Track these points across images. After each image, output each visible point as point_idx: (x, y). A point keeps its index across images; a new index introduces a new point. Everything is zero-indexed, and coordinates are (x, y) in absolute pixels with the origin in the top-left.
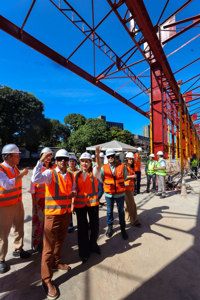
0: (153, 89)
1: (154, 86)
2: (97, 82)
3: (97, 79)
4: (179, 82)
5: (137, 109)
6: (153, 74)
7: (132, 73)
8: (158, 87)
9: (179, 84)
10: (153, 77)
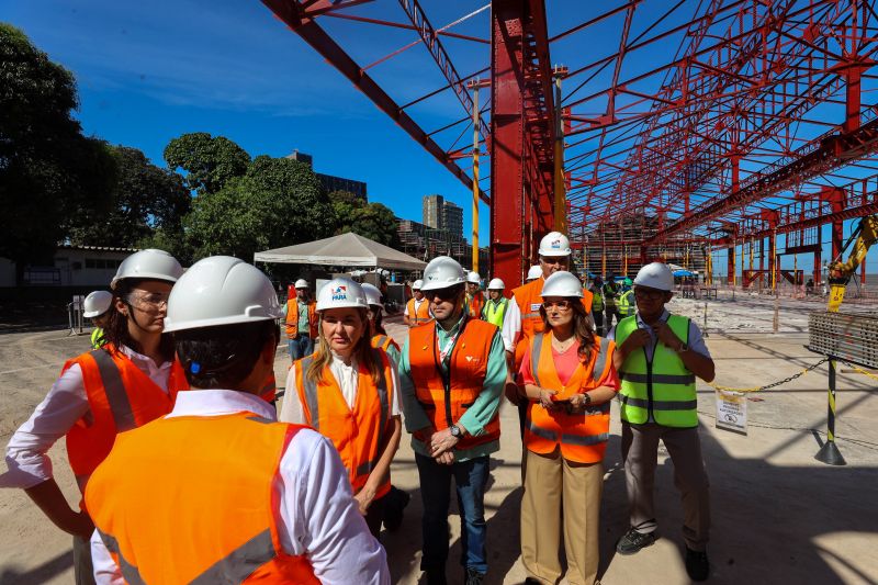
0: (498, 75)
1: (499, 68)
2: (305, 21)
3: (307, 10)
4: (559, 69)
5: (423, 139)
6: (498, 28)
7: (424, 18)
8: (512, 73)
9: (557, 76)
10: (499, 36)
